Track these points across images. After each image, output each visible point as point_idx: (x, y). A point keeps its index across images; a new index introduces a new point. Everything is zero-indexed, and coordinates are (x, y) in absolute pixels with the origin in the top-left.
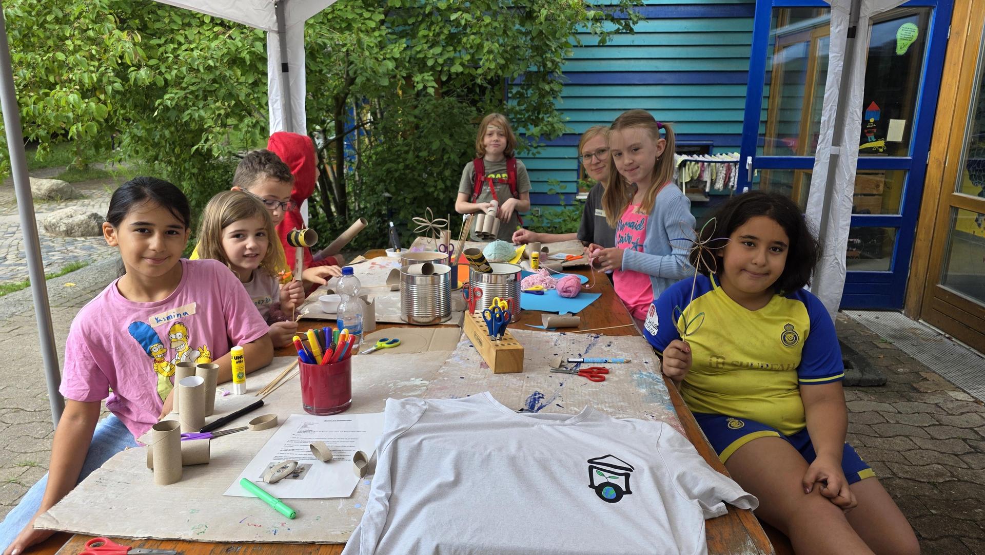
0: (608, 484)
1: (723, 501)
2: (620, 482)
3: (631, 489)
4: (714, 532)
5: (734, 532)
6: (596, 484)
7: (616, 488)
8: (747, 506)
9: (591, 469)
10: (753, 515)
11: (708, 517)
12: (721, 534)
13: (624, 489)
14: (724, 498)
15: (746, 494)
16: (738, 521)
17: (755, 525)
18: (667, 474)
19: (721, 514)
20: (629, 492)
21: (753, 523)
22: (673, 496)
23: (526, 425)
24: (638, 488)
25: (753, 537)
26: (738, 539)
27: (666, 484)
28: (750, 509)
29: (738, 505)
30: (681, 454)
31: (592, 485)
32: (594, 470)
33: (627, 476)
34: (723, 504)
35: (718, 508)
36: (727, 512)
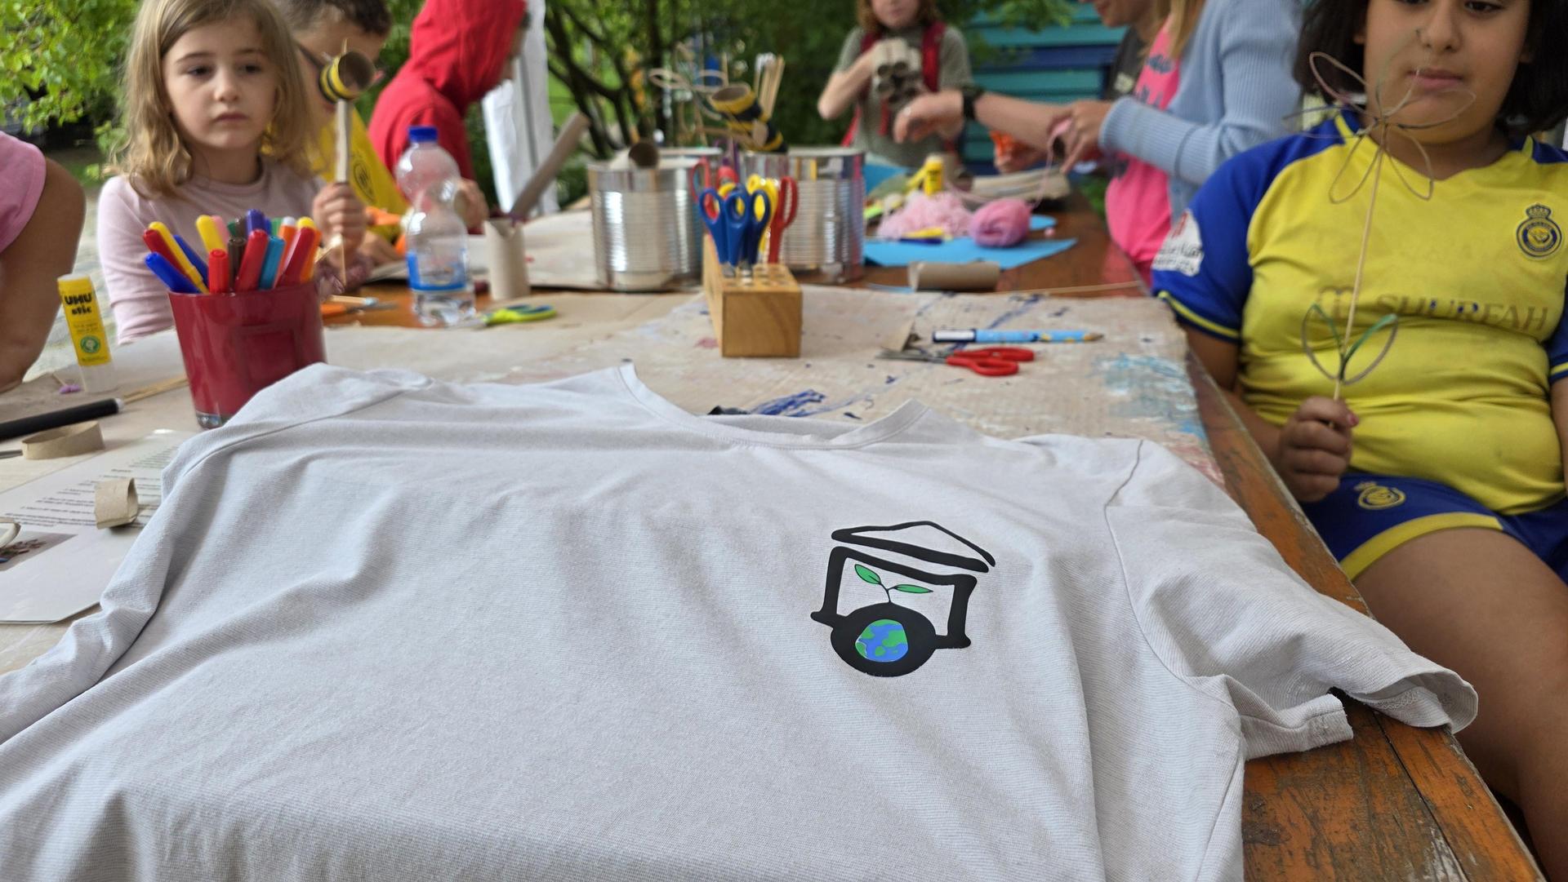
0: (888, 611)
1: (1336, 692)
2: (935, 606)
3: (969, 632)
4: (1284, 809)
5: (1373, 816)
6: (844, 608)
7: (915, 624)
8: (1436, 716)
9: (837, 560)
10: (1458, 750)
11: (1264, 748)
12: (1314, 820)
13: (941, 629)
14: (1338, 678)
15: (1432, 667)
16: (1394, 770)
17: (1470, 793)
18: (1118, 586)
19: (1322, 741)
20: (958, 638)
21: (1461, 781)
22: (1130, 663)
23: (704, 444)
24: (998, 628)
25: (1457, 840)
26: (1389, 849)
27: (1109, 619)
28: (1444, 728)
29: (1397, 709)
30: (1188, 525)
31: (826, 614)
32: (850, 564)
33: (964, 588)
34: (1336, 702)
35: (1312, 717)
36: (1348, 732)
